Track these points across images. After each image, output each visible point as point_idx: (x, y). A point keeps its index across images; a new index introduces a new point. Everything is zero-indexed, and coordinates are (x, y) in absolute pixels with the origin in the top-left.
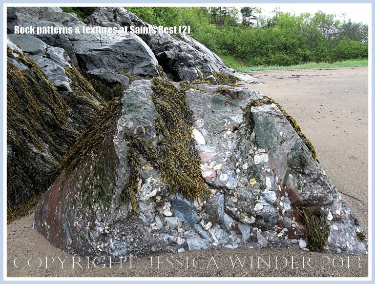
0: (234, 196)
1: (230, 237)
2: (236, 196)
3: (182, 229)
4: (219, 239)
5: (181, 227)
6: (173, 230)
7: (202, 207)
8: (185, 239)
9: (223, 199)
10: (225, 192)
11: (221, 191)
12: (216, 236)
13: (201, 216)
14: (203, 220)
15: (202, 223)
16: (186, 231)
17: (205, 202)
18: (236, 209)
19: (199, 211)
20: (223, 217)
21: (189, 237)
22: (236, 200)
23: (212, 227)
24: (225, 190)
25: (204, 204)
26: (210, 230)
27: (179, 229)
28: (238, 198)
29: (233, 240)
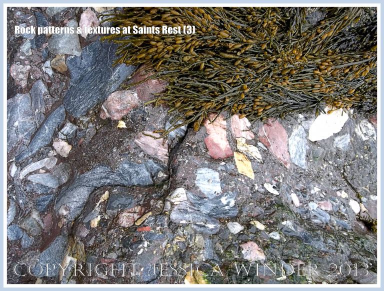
0: (142, 215)
1: (35, 215)
2: (138, 224)
3: (50, 73)
4: (26, 181)
5: (54, 70)
6: (46, 49)
7: (109, 120)
8: (29, 88)
9: (135, 181)
10: (161, 186)
11: (162, 175)
12: (36, 172)
13: (86, 119)
14: (75, 127)
15: (68, 128)
16: (49, 86)
17: (122, 125)
18: (95, 223)
19: (98, 112)
20: (81, 186)
21: (34, 99)
22: (125, 220)
23: (60, 158)
24: (165, 187)
25: (116, 122)
26: (52, 153)
27: (48, 63)
28: (133, 228)
29: (26, 224)
